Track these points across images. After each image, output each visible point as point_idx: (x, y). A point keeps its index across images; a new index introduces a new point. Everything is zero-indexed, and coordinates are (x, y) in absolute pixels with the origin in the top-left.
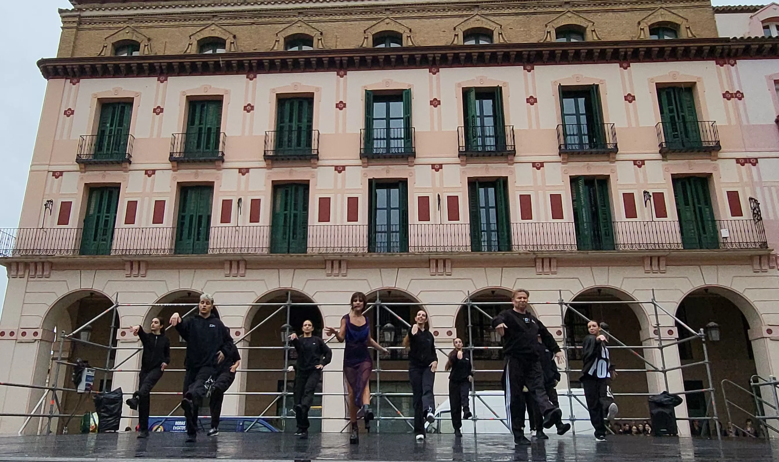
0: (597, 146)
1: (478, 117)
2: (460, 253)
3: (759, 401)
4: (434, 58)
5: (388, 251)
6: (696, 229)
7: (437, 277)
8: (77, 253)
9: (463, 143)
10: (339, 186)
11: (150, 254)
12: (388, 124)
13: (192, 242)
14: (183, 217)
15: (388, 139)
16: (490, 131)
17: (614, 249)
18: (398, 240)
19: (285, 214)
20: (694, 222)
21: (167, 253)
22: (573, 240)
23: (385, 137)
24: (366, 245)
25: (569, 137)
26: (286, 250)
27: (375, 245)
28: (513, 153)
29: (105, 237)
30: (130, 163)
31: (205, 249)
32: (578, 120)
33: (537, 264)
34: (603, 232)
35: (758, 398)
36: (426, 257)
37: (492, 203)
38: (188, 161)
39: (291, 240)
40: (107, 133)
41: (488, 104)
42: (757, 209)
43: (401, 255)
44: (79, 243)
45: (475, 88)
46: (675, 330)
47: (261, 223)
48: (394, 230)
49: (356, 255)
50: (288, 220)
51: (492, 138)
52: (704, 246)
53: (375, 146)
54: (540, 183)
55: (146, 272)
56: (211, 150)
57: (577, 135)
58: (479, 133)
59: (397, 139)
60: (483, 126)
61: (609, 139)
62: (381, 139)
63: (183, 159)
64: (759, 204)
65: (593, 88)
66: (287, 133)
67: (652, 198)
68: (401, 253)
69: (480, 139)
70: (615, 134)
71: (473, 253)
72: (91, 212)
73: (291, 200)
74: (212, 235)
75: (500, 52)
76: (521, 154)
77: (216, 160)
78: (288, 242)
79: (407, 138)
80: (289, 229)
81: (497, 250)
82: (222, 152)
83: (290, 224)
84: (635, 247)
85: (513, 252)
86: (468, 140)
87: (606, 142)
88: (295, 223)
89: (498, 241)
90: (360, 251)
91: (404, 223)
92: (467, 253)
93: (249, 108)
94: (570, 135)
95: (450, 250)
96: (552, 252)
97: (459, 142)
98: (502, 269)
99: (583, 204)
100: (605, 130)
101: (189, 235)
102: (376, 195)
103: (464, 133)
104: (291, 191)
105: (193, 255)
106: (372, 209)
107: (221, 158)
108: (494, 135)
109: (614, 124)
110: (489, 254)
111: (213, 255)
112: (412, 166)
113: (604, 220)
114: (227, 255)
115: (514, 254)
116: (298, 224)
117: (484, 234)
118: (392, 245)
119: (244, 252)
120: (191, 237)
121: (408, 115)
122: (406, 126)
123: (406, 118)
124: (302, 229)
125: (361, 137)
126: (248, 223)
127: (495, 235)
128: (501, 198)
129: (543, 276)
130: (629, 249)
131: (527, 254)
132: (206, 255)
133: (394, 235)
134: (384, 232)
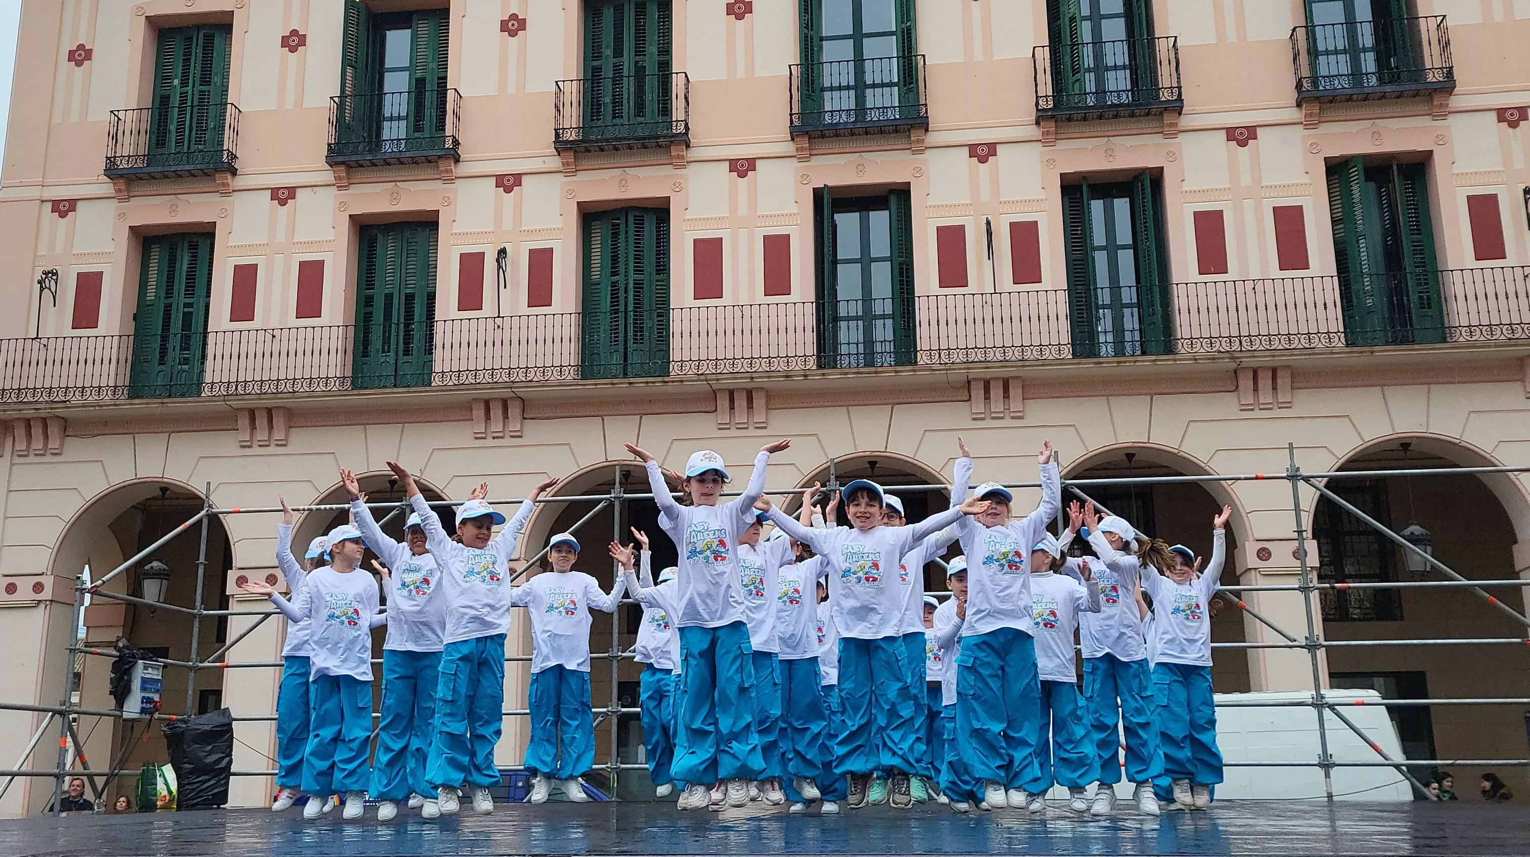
0: (1399, 78)
1: (1085, 19)
2: (1045, 363)
5: (866, 366)
7: (989, 423)
8: (123, 395)
9: (1046, 88)
10: (743, 210)
11: (294, 392)
12: (858, 50)
13: (393, 362)
14: (369, 302)
15: (860, 87)
16: (1116, 54)
17: (1444, 340)
18: (890, 336)
19: (614, 284)
21: (334, 386)
22: (1334, 320)
23: (852, 83)
24: (811, 350)
25: (1322, 59)
26: (620, 369)
27: (835, 349)
28: (1177, 106)
29: (186, 354)
30: (234, 173)
31: (424, 376)
32: (1350, 11)
33: (1242, 383)
34: (1414, 298)
36: (959, 375)
37: (1124, 235)
38: (373, 164)
39: (631, 346)
40: (175, 101)
43: (896, 372)
44: (125, 371)
47: (556, 308)
48: (879, 312)
49: (787, 376)
50: (621, 294)
51: (1120, 73)
53: (828, 107)
54: (1245, 180)
55: (287, 435)
56: (427, 133)
57: (1344, 51)
58: (1088, 61)
59: (883, 85)
60: (1098, 42)
61: (1432, 58)
62: (840, 88)
66: (609, 84)
68: (899, 368)
69: (1090, 77)
70: (1448, 43)
71: (1077, 361)
72: (151, 296)
73: (628, 249)
74: (438, 339)
76: (1198, 109)
77: (440, 157)
78: (623, 350)
79: (905, 81)
80: (626, 318)
81: (1139, 352)
82: (454, 137)
83: (626, 305)
84: (1499, 332)
85: (1178, 357)
86: (1061, 79)
87: (1423, 64)
88: (638, 303)
89: (1140, 330)
90: (797, 366)
91: (903, 293)
92: (1061, 362)
93: (513, 25)
94: (1327, 53)
95: (1018, 355)
96: (1278, 353)
97: (1036, 85)
98: (1152, 400)
99: (1360, 228)
100: (1420, 34)
101: (386, 341)
102: (834, 227)
103: (1051, 63)
104: (627, 226)
105: (395, 390)
106: (823, 263)
107: (452, 152)
108: (1127, 63)
109: (1444, 16)
110: (1118, 362)
111: (443, 389)
112: (921, 152)
113: (1417, 267)
114: (478, 386)
115: (1180, 360)
116: (646, 307)
117: (1104, 314)
118: (878, 348)
119: (517, 380)
120: (389, 347)
121: (909, 24)
122: (904, 51)
123: (903, 32)
124: (656, 319)
125: (791, 85)
126: (524, 309)
127: (1132, 316)
128: (1145, 223)
129: (1258, 414)
130: (1482, 338)
131: (1214, 359)
132: (428, 388)
133: (879, 323)
134: (856, 318)
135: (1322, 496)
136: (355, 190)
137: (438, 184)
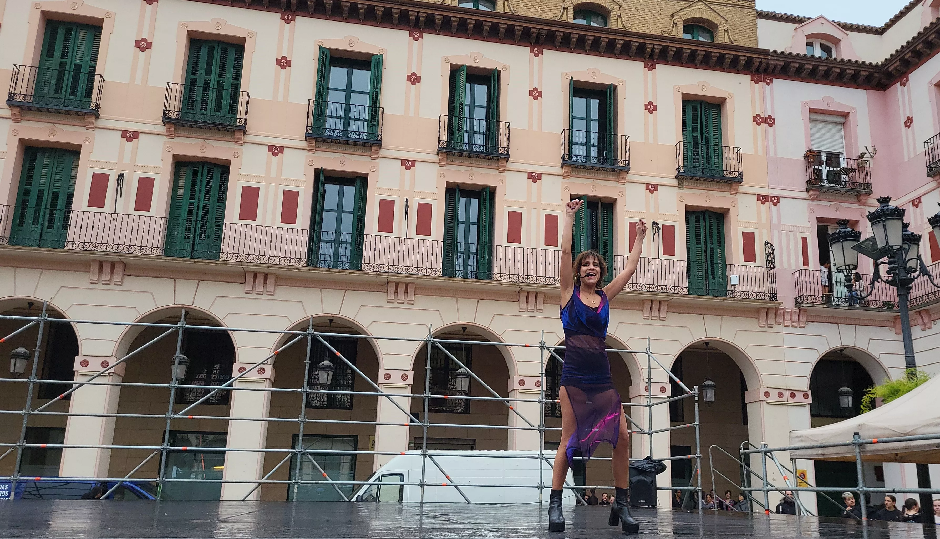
0: (607, 161)
1: (466, 105)
2: (428, 277)
3: (747, 470)
4: (418, 18)
5: (333, 268)
6: (704, 272)
7: (396, 305)
9: (444, 137)
10: (273, 174)
12: (348, 98)
13: (39, 231)
14: (27, 193)
15: (347, 118)
16: (480, 126)
18: (348, 254)
19: (191, 205)
20: (704, 264)
23: (343, 116)
24: (304, 255)
25: (574, 146)
26: (189, 253)
27: (317, 258)
28: (506, 157)
31: (60, 242)
32: (589, 126)
33: (521, 299)
35: (746, 467)
36: (383, 278)
37: (474, 218)
38: (39, 110)
39: (197, 240)
41: (481, 90)
42: (772, 256)
43: (350, 273)
45: (468, 67)
46: (669, 387)
47: (153, 211)
48: (344, 240)
49: (289, 268)
50: (195, 211)
51: (481, 136)
52: (710, 293)
53: (328, 126)
54: (534, 198)
56: (78, 98)
57: (585, 145)
58: (466, 127)
59: (359, 120)
60: (472, 119)
61: (621, 155)
62: (336, 117)
63: (30, 105)
64: (774, 250)
65: (610, 89)
66: (201, 90)
67: (661, 231)
68: (351, 271)
69: (466, 135)
70: (629, 149)
71: (444, 278)
73: (201, 185)
74: (72, 222)
75: (503, 24)
76: (516, 160)
77: (86, 113)
78: (191, 242)
79: (371, 120)
80: (196, 224)
81: (475, 277)
82: (97, 103)
83: (197, 217)
84: (635, 287)
85: (493, 282)
86: (452, 134)
87: (618, 157)
88: (204, 217)
89: (476, 266)
90: (295, 263)
91: (358, 232)
92: (436, 278)
93: (143, 44)
94: (577, 144)
95: (414, 271)
96: (539, 285)
97: (439, 134)
98: (478, 302)
99: (582, 230)
100: (618, 143)
101: (36, 219)
102: (324, 191)
103: (448, 124)
104: (202, 172)
105: (39, 248)
106: (316, 210)
107: (95, 112)
108: (485, 132)
109: (629, 137)
110: (464, 281)
111: (73, 251)
112: (376, 158)
113: (604, 252)
114: (96, 253)
115: (494, 283)
116: (209, 219)
117: (460, 256)
118: (341, 259)
119: (123, 252)
120: (38, 222)
121: (377, 90)
122: (373, 104)
123: (373, 94)
124: (215, 227)
125: (308, 110)
126: (132, 211)
127: (474, 259)
128: (485, 213)
129: (527, 314)
130: (628, 289)
131: (510, 285)
132: (62, 250)
133: (344, 246)
134: (331, 242)
135: (552, 355)
136: (24, 124)
137: (83, 130)
